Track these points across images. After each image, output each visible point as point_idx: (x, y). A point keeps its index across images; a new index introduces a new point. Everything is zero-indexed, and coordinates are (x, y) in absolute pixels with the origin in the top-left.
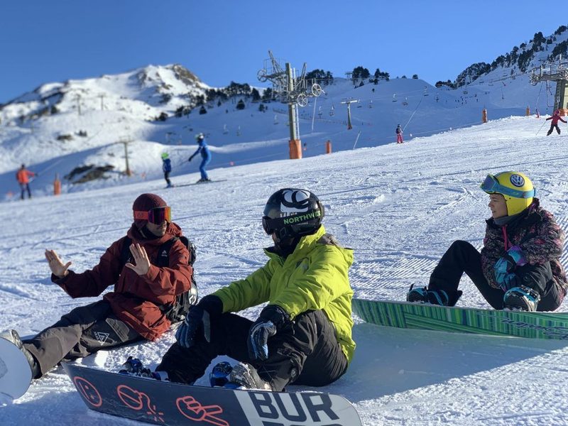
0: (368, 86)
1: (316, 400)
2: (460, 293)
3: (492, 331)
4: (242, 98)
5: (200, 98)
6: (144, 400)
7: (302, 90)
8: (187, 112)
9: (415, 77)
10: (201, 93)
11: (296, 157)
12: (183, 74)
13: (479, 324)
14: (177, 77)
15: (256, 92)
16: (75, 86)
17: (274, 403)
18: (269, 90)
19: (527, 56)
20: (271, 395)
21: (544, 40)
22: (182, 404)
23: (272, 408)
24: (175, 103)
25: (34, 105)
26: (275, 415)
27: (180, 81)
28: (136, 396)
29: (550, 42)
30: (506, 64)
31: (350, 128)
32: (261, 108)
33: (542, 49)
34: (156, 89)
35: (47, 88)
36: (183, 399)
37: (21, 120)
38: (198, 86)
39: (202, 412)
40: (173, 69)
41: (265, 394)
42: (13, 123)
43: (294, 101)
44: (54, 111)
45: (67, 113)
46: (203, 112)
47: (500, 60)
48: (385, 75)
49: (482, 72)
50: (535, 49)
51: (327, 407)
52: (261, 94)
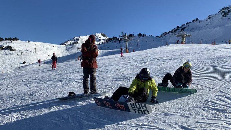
0: (142, 37)
1: (143, 105)
2: (168, 84)
3: (175, 92)
4: (116, 40)
5: (107, 40)
6: (109, 104)
7: (129, 39)
8: (104, 43)
9: (152, 35)
10: (107, 39)
11: (127, 53)
12: (103, 35)
13: (172, 90)
14: (102, 36)
15: (118, 39)
16: (81, 37)
17: (135, 105)
18: (121, 38)
19: (175, 31)
20: (134, 104)
21: (179, 28)
22: (116, 105)
23: (134, 106)
24: (102, 41)
25: (73, 42)
26: (135, 107)
27: (103, 37)
28: (107, 103)
29: (180, 28)
30: (171, 32)
31: (138, 46)
32: (119, 42)
33: (179, 29)
34: (98, 38)
35: (76, 38)
36: (117, 104)
37: (70, 44)
38: (106, 38)
39: (120, 107)
40: (101, 34)
41: (133, 103)
42: (69, 45)
43: (127, 41)
44: (78, 43)
45: (80, 43)
46: (107, 43)
47: (170, 32)
48: (145, 35)
49: (166, 34)
50: (177, 29)
51: (145, 106)
52: (119, 39)
